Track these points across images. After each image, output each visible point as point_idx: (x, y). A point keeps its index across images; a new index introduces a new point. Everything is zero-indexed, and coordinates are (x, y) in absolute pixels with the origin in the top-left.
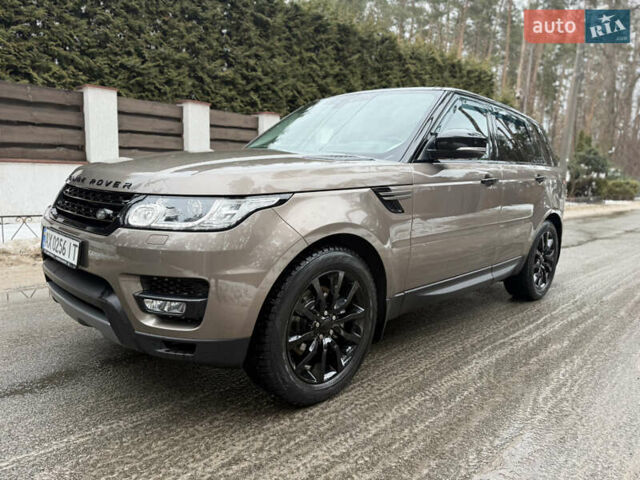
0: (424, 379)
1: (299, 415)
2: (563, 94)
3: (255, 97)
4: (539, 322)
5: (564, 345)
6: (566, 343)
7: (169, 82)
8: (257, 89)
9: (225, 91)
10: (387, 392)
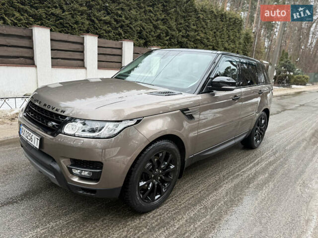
0: (201, 196)
1: (143, 217)
2: (276, 28)
3: (121, 31)
4: (255, 162)
5: (266, 176)
6: (267, 175)
7: (77, 23)
8: (122, 27)
9: (105, 27)
10: (183, 203)
